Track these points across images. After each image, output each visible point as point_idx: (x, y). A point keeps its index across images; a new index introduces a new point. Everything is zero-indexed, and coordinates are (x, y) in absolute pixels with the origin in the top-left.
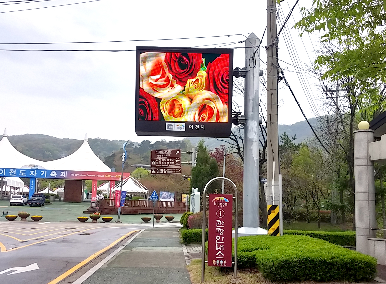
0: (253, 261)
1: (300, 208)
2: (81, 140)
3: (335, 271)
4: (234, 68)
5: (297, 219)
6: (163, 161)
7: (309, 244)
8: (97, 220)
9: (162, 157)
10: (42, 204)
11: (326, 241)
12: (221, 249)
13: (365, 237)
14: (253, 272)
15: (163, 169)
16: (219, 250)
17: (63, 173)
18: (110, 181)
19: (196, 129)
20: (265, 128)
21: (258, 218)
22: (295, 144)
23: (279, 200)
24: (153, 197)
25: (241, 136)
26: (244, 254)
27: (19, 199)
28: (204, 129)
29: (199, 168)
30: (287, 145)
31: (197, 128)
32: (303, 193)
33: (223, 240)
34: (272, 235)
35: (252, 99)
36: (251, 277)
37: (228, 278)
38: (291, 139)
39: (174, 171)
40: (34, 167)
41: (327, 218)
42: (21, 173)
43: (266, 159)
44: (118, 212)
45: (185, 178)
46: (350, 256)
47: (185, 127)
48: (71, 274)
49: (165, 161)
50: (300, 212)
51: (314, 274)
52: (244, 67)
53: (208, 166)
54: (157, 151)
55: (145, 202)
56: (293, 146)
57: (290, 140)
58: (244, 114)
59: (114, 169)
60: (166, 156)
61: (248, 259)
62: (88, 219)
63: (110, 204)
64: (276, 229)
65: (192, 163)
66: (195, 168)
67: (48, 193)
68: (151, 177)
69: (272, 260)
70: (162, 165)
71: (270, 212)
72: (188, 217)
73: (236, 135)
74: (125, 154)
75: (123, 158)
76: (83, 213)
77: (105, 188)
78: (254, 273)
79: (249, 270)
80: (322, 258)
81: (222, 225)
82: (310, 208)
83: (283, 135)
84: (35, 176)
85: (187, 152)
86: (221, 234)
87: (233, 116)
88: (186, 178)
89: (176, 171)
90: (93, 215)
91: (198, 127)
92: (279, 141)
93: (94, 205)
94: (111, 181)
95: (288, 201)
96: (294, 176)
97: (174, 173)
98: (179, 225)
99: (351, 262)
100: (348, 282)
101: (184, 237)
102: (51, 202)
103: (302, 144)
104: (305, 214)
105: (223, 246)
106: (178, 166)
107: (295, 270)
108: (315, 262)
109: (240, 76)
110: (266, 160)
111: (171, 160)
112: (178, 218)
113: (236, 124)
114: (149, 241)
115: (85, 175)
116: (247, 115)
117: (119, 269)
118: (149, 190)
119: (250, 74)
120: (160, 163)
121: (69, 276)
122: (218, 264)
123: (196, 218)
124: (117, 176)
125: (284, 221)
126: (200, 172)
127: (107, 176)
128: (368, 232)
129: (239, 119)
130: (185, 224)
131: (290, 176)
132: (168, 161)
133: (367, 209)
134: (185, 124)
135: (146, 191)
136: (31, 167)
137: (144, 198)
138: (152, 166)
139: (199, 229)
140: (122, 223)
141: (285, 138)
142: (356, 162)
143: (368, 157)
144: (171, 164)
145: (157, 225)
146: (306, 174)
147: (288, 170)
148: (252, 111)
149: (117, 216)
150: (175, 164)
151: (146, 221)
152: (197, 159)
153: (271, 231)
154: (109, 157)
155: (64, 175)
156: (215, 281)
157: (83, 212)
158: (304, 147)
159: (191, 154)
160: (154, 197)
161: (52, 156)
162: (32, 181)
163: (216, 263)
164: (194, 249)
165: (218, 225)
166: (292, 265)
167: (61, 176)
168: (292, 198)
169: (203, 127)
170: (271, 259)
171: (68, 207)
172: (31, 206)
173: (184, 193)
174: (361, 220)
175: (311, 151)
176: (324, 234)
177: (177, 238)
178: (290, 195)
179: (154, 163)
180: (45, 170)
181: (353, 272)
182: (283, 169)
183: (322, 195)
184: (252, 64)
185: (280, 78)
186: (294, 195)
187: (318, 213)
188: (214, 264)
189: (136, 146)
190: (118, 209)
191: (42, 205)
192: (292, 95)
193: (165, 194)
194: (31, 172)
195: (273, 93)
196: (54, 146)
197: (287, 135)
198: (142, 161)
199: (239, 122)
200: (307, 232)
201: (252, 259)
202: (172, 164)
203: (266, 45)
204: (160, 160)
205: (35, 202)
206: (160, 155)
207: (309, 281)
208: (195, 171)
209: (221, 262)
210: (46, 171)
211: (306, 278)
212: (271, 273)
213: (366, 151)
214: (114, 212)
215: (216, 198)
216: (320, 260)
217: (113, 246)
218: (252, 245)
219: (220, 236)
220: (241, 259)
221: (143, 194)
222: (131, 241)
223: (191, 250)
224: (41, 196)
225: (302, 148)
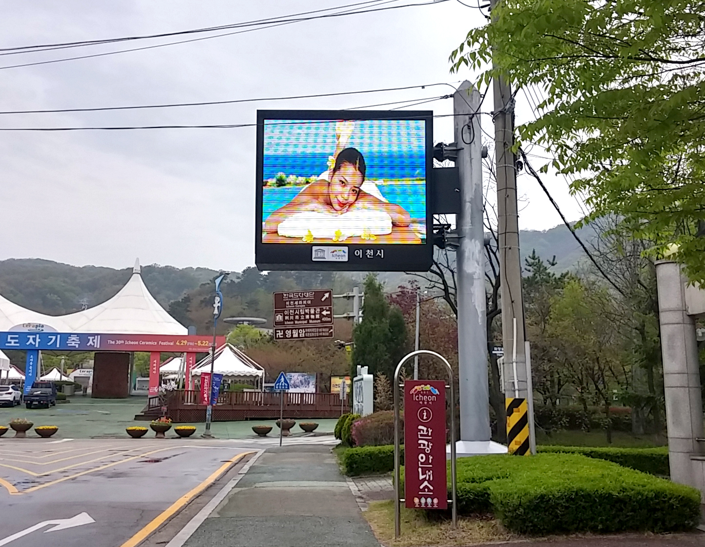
0: (484, 498)
1: (571, 404)
2: (119, 269)
3: (628, 514)
4: (435, 145)
5: (563, 425)
6: (298, 313)
7: (583, 467)
8: (166, 433)
9: (295, 305)
10: (52, 403)
11: (613, 463)
12: (427, 478)
13: (686, 454)
14: (485, 519)
15: (299, 329)
16: (424, 480)
17: (93, 339)
18: (185, 354)
19: (368, 256)
20: (495, 251)
21: (488, 424)
22: (554, 274)
23: (527, 390)
24: (280, 384)
25: (449, 265)
26: (468, 486)
27: (6, 394)
28: (382, 257)
29: (369, 325)
30: (539, 278)
31: (370, 256)
32: (575, 372)
33: (430, 461)
34: (515, 453)
35: (470, 200)
36: (482, 527)
37: (441, 529)
38: (546, 264)
39: (319, 332)
40: (34, 328)
41: (624, 423)
42: (9, 340)
43: (498, 308)
44: (207, 416)
45: (340, 345)
46: (653, 487)
47: (347, 255)
48: (155, 530)
49: (301, 313)
50: (570, 411)
51: (592, 519)
52: (453, 141)
53: (386, 322)
54: (285, 295)
55: (259, 395)
56: (551, 278)
57: (545, 266)
58: (455, 228)
59: (193, 328)
60: (303, 304)
61: (475, 495)
62: (147, 430)
63: (186, 401)
64: (522, 442)
65: (353, 317)
66: (360, 327)
67: (59, 380)
68: (266, 343)
69: (517, 495)
70: (296, 322)
71: (510, 412)
72: (352, 424)
73: (440, 263)
74: (219, 300)
75: (216, 308)
76: (135, 419)
77: (174, 366)
78: (486, 521)
79: (478, 515)
80: (604, 491)
81: (427, 435)
82: (589, 402)
83: (529, 257)
84: (37, 346)
85: (345, 295)
86: (428, 450)
87: (435, 231)
88: (343, 346)
89: (322, 332)
90: (155, 422)
91: (372, 253)
92: (523, 269)
93: (155, 402)
94: (187, 352)
95: (545, 390)
96: (554, 338)
97: (319, 336)
98: (333, 441)
99: (655, 496)
100: (651, 533)
101: (347, 463)
102: (67, 399)
103: (569, 275)
104: (579, 414)
105: (431, 471)
106: (326, 322)
107: (559, 512)
108: (592, 498)
109: (446, 158)
110: (500, 312)
111: (312, 311)
112: (328, 426)
113: (442, 246)
114: (280, 470)
115: (137, 343)
116: (461, 229)
117: (242, 519)
118: (265, 370)
119: (465, 156)
120: (292, 318)
121: (154, 532)
122: (423, 505)
123: (369, 425)
124: (199, 342)
125: (537, 429)
126: (370, 333)
127: (180, 343)
128: (690, 445)
129: (447, 236)
130: (347, 436)
131: (546, 339)
132: (307, 314)
133: (687, 404)
134: (347, 248)
135: (260, 373)
136: (29, 328)
137: (255, 387)
138: (277, 323)
139: (376, 446)
140: (213, 437)
141: (535, 264)
142: (663, 317)
143: (684, 309)
144: (313, 320)
145: (287, 441)
146: (578, 335)
147: (543, 328)
148: (470, 222)
149: (205, 424)
150: (320, 319)
151: (262, 433)
152: (364, 309)
153: (514, 445)
154: (177, 304)
155: (94, 343)
156: (420, 534)
157: (134, 417)
158: (572, 281)
159: (351, 299)
160: (282, 386)
161: (61, 303)
162: (32, 357)
163: (420, 502)
164: (369, 484)
165: (421, 435)
166: (553, 504)
167: (88, 344)
168: (552, 381)
169: (381, 253)
170: (516, 493)
171: (103, 409)
172: (29, 406)
173: (335, 374)
174: (677, 423)
175: (586, 289)
176: (614, 452)
177: (333, 464)
178: (549, 378)
179: (279, 318)
180: (56, 334)
181: (659, 514)
182: (533, 325)
183: (612, 375)
184: (467, 137)
185: (520, 165)
186: (558, 376)
187: (606, 412)
188: (417, 504)
189: (232, 280)
190: (206, 410)
191: (50, 405)
192: (544, 192)
193: (296, 377)
194: (29, 338)
195: (508, 196)
196: (64, 282)
197: (539, 257)
198: (244, 309)
199: (447, 243)
200: (582, 449)
201: (482, 496)
202: (315, 319)
203: (493, 110)
204: (291, 311)
205: (38, 398)
206: (291, 302)
207: (583, 532)
208: (361, 333)
209: (429, 500)
210: (59, 336)
211: (578, 526)
212: (516, 518)
213: (680, 297)
214: (199, 416)
215: (416, 387)
216: (601, 494)
217: (212, 481)
218: (480, 472)
219: (425, 454)
220: (462, 496)
221: (253, 380)
222: (246, 472)
223: (365, 486)
224: (48, 386)
225: (568, 283)
